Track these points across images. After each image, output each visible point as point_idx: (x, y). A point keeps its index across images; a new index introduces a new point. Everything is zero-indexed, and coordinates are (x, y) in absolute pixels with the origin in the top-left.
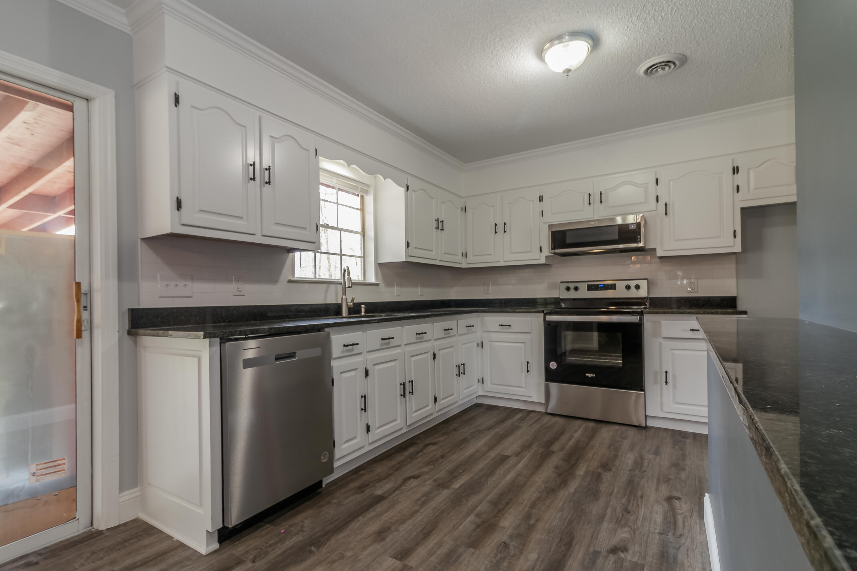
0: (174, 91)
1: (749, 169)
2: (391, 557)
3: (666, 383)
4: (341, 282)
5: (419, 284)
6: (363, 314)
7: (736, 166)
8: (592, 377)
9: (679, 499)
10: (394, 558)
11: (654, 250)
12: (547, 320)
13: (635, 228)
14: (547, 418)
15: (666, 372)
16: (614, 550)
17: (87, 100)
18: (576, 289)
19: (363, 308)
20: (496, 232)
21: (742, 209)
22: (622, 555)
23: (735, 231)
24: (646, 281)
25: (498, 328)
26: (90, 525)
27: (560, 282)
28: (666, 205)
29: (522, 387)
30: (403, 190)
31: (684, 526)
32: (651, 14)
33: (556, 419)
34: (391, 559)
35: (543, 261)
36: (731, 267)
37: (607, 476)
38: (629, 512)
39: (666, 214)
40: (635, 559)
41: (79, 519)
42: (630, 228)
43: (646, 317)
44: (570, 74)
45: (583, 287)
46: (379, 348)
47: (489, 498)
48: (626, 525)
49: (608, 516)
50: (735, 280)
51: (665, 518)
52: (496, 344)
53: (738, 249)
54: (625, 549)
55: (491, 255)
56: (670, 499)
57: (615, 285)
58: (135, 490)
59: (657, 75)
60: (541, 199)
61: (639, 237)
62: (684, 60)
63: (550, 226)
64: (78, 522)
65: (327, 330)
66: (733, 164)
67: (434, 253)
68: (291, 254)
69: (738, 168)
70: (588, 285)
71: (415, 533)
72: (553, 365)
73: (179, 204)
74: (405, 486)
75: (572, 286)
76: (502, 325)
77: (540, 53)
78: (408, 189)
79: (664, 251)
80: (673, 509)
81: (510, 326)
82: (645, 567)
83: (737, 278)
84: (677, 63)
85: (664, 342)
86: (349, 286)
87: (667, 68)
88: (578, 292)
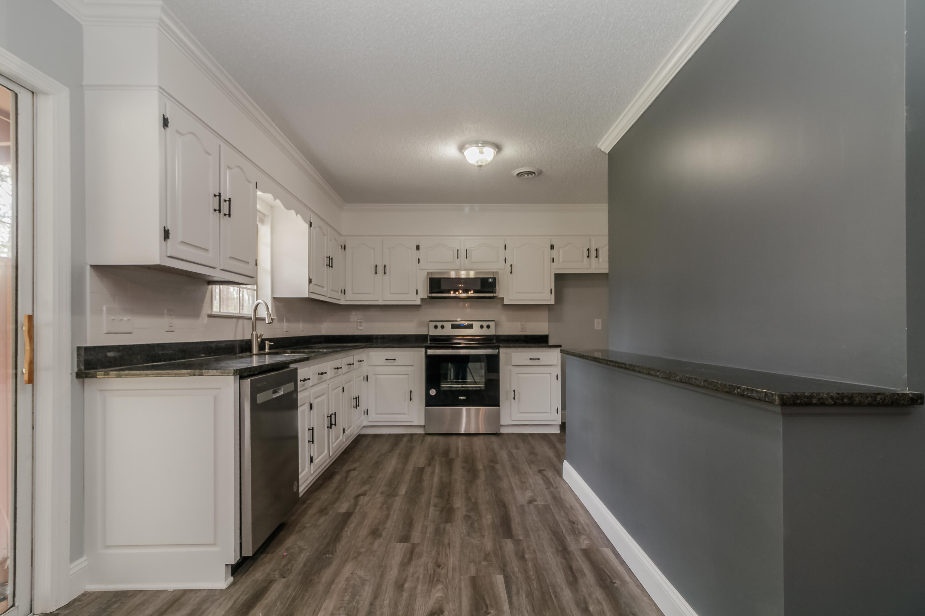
0: (163, 113)
1: (559, 248)
2: (398, 542)
3: (514, 398)
4: (250, 317)
5: (301, 320)
6: (267, 350)
7: (552, 244)
8: (464, 399)
9: (544, 470)
10: (400, 542)
11: (503, 298)
12: (428, 353)
13: (492, 281)
14: (429, 438)
15: (514, 391)
16: (530, 502)
17: (33, 93)
18: (443, 327)
19: (268, 344)
20: (376, 273)
21: (556, 274)
22: (536, 503)
23: (551, 289)
24: (494, 322)
25: (383, 362)
26: (29, 612)
27: (429, 321)
28: (511, 266)
29: (405, 414)
30: (307, 226)
31: (555, 483)
32: (536, 146)
33: (435, 438)
34: (398, 544)
35: (419, 302)
36: (545, 314)
37: (498, 467)
38: (524, 483)
39: (511, 273)
40: (543, 503)
41: (19, 607)
42: (489, 281)
43: (501, 350)
44: (482, 168)
45: (448, 325)
46: (317, 382)
47: (433, 494)
48: (527, 489)
49: (515, 487)
50: (547, 323)
51: (544, 481)
52: (381, 376)
53: (552, 302)
54: (535, 500)
55: (370, 293)
56: (540, 471)
57: (472, 325)
58: (81, 560)
59: (524, 177)
60: (418, 248)
61: (495, 288)
62: (540, 173)
63: (428, 273)
64: (18, 610)
65: (292, 366)
66: (551, 243)
67: (325, 289)
68: (210, 286)
69: (553, 245)
70: (452, 325)
71: (400, 526)
72: (433, 392)
73: (166, 234)
74: (360, 502)
75: (439, 324)
76: (387, 359)
77: (461, 148)
78: (311, 225)
79: (509, 300)
80: (544, 476)
81: (395, 359)
82: (550, 505)
83: (549, 322)
84: (537, 174)
85: (511, 367)
86: (270, 322)
87: (530, 175)
88: (444, 329)
